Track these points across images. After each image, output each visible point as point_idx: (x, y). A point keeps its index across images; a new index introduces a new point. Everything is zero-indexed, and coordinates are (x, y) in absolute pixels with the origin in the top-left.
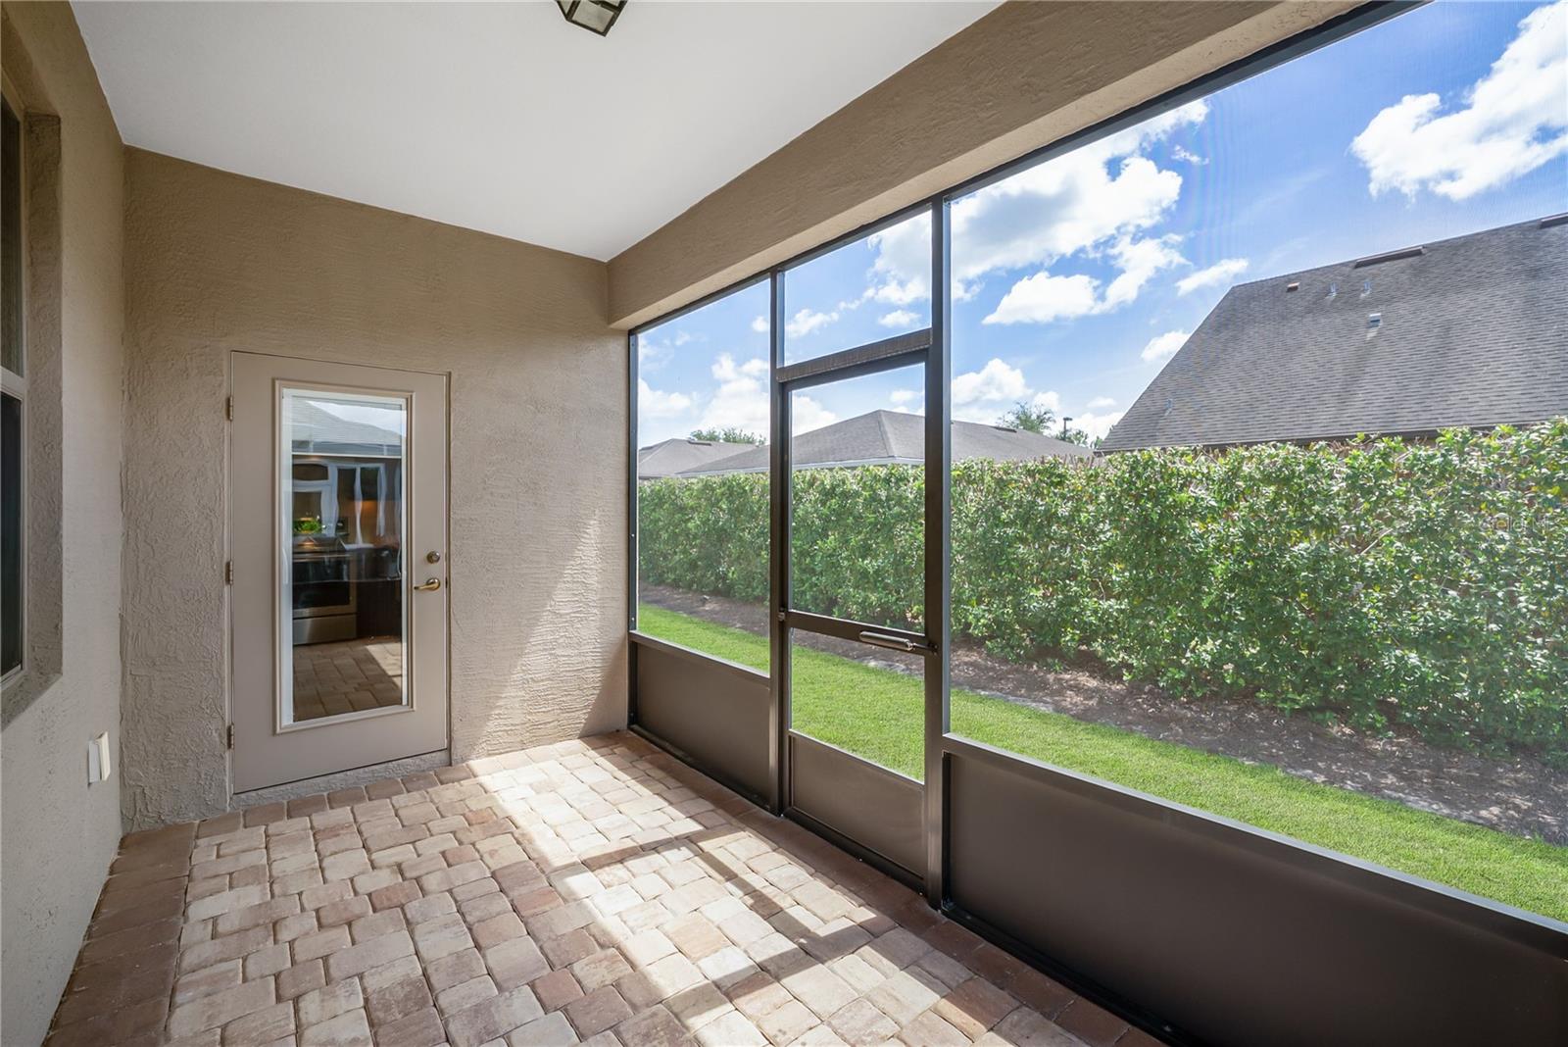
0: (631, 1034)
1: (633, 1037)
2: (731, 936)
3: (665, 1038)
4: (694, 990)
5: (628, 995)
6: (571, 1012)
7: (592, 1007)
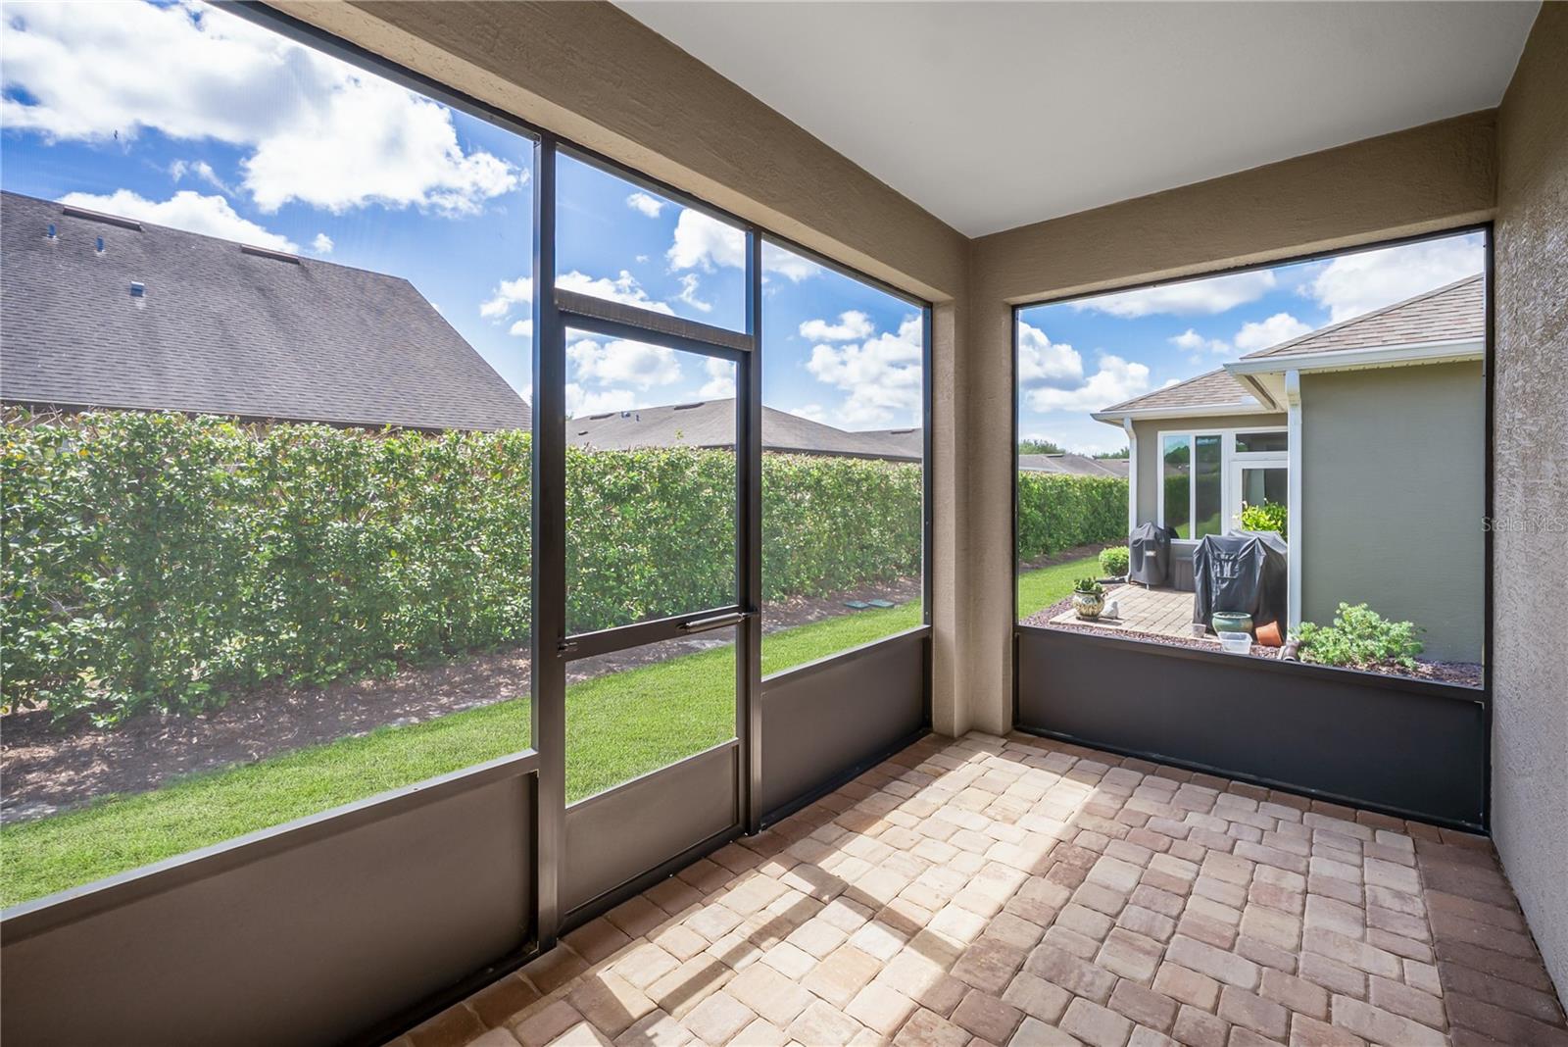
0: (997, 980)
1: (999, 977)
2: (838, 943)
3: (987, 957)
4: (922, 953)
5: (956, 998)
6: (1004, 1036)
7: (988, 1020)
